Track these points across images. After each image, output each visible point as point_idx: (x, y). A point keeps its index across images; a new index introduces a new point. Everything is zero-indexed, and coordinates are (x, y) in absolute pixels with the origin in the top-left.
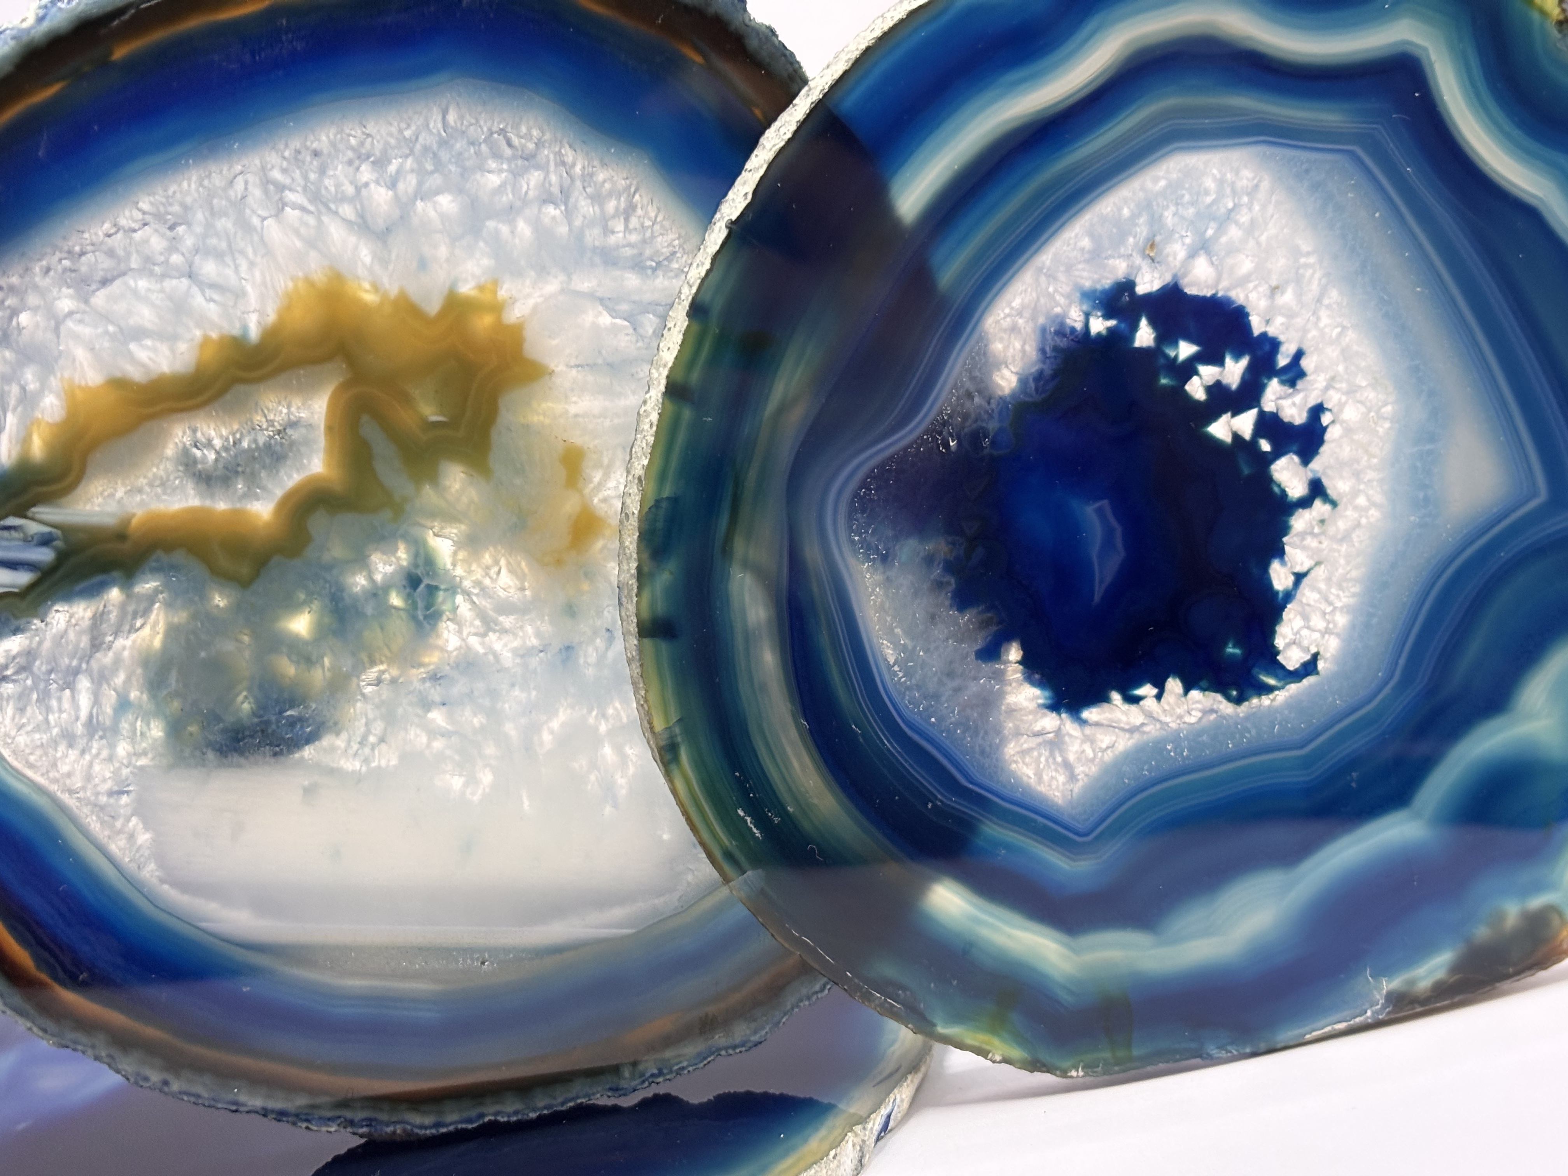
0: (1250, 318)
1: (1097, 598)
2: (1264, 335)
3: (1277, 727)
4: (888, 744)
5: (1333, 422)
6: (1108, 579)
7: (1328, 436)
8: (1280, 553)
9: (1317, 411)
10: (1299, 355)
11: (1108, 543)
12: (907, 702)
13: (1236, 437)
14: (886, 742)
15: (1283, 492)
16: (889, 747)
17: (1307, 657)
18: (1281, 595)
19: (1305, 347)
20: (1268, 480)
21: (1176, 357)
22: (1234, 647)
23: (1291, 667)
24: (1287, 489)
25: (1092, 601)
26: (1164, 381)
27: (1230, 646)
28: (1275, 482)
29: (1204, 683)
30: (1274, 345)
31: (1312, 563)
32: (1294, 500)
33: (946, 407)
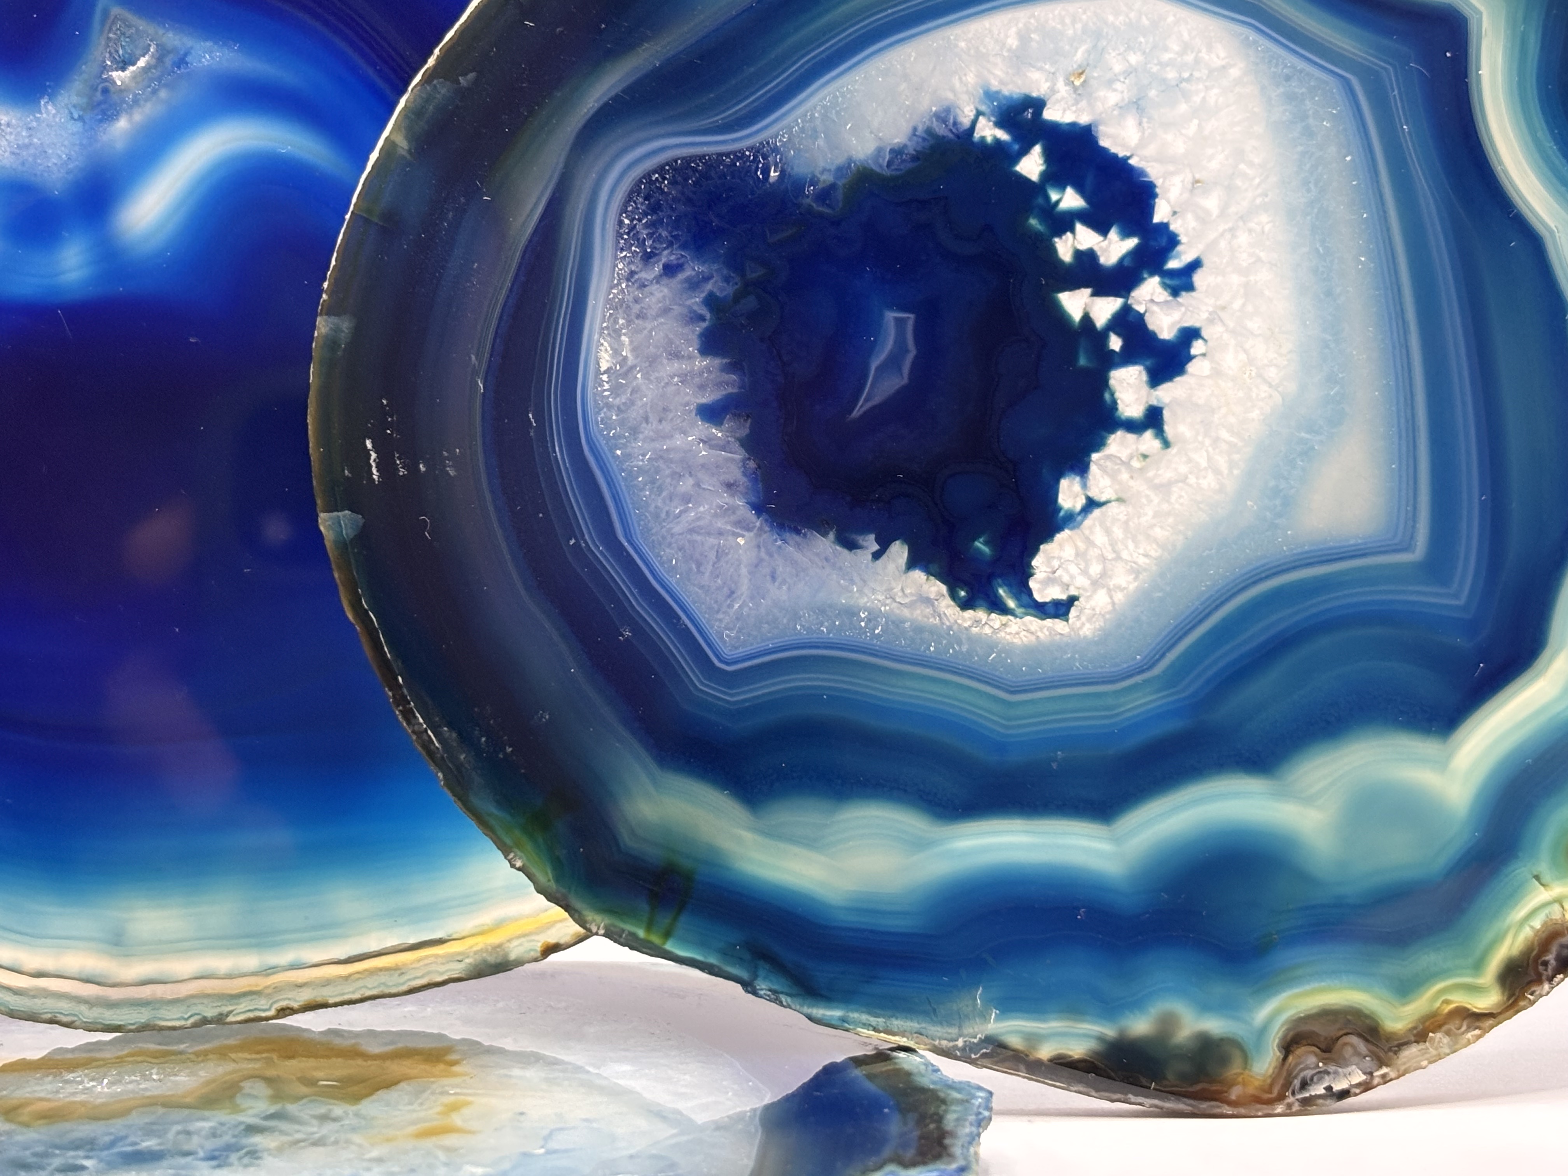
0: (1157, 200)
1: (856, 413)
2: (1164, 226)
3: (994, 655)
4: (558, 454)
5: (1204, 355)
6: (877, 400)
7: (1191, 367)
8: (1081, 468)
9: (1190, 335)
10: (1195, 265)
11: (894, 362)
12: (599, 419)
13: (1087, 319)
14: (557, 449)
15: (1115, 402)
16: (559, 457)
17: (1064, 597)
18: (1062, 514)
19: (1206, 261)
20: (1103, 383)
21: (1058, 202)
22: (986, 543)
23: (1038, 597)
24: (1119, 401)
25: (850, 414)
26: (1033, 222)
27: (981, 540)
28: (1110, 389)
29: (934, 567)
30: (1173, 241)
31: (1114, 497)
32: (1123, 417)
33: (784, 133)
